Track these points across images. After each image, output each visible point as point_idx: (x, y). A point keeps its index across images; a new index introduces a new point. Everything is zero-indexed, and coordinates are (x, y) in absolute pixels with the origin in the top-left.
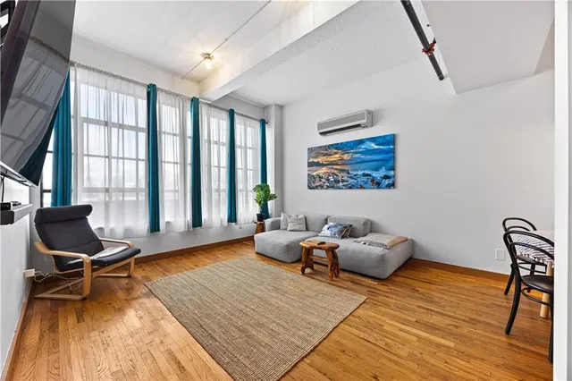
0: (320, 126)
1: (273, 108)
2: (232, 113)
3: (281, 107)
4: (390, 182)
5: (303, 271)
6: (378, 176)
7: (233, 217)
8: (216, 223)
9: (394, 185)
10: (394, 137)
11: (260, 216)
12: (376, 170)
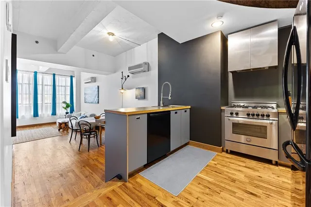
0: (85, 80)
2: (54, 75)
4: (97, 101)
5: (59, 130)
6: (96, 99)
7: (54, 113)
8: (46, 116)
9: (98, 103)
10: (98, 86)
11: (67, 113)
12: (95, 97)
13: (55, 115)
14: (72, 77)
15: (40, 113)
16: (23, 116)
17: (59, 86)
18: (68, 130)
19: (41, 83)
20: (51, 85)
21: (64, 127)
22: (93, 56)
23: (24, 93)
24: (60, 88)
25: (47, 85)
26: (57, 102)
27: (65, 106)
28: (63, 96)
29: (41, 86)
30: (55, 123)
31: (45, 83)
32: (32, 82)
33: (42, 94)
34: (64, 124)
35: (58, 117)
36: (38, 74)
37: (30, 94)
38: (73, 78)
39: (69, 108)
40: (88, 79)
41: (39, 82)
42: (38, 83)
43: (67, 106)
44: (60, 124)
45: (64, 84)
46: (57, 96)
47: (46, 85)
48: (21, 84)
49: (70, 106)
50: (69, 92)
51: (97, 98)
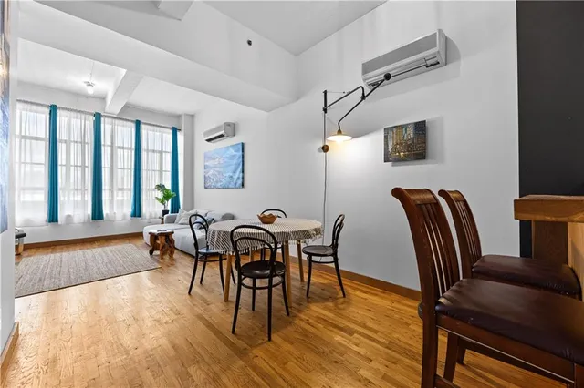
0: (206, 134)
1: (183, 117)
2: (138, 123)
3: (193, 116)
4: (240, 182)
5: (151, 253)
6: (235, 177)
7: (137, 212)
8: (119, 217)
9: (243, 185)
10: (243, 144)
11: (165, 212)
12: (234, 172)
13: (140, 216)
14: (175, 131)
15: (106, 211)
16: (69, 216)
17: (148, 151)
18: (172, 253)
19: (109, 143)
20: (131, 149)
21: (163, 245)
22: (250, 43)
23: (72, 163)
24: (150, 154)
25: (123, 148)
26: (144, 186)
27: (160, 195)
28: (157, 173)
29: (109, 148)
30: (139, 235)
31: (117, 143)
32: (90, 138)
33: (112, 168)
34: (164, 238)
35: (146, 221)
36: (102, 119)
37: (83, 166)
38: (178, 133)
39: (170, 201)
40: (218, 129)
41: (106, 140)
42: (103, 143)
43: (166, 197)
44: (154, 237)
45: (158, 148)
46: (144, 174)
47: (119, 148)
48: (65, 142)
49: (171, 196)
50: (168, 166)
51: (238, 174)
